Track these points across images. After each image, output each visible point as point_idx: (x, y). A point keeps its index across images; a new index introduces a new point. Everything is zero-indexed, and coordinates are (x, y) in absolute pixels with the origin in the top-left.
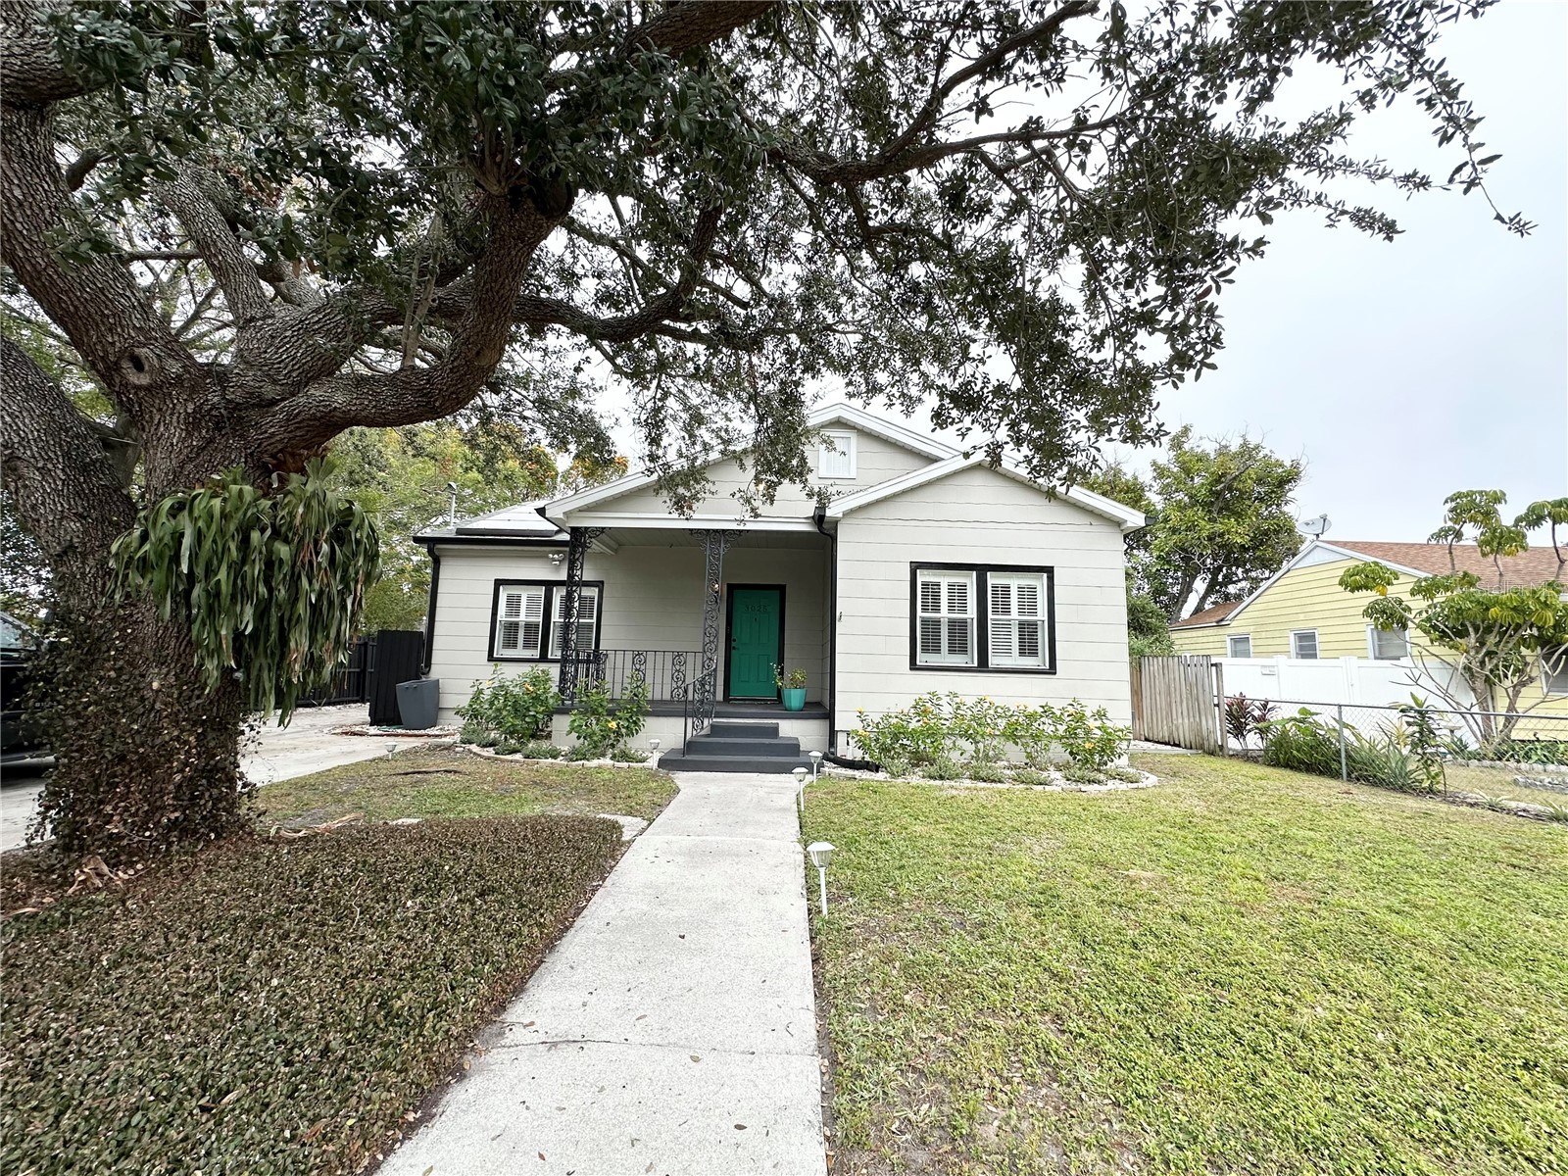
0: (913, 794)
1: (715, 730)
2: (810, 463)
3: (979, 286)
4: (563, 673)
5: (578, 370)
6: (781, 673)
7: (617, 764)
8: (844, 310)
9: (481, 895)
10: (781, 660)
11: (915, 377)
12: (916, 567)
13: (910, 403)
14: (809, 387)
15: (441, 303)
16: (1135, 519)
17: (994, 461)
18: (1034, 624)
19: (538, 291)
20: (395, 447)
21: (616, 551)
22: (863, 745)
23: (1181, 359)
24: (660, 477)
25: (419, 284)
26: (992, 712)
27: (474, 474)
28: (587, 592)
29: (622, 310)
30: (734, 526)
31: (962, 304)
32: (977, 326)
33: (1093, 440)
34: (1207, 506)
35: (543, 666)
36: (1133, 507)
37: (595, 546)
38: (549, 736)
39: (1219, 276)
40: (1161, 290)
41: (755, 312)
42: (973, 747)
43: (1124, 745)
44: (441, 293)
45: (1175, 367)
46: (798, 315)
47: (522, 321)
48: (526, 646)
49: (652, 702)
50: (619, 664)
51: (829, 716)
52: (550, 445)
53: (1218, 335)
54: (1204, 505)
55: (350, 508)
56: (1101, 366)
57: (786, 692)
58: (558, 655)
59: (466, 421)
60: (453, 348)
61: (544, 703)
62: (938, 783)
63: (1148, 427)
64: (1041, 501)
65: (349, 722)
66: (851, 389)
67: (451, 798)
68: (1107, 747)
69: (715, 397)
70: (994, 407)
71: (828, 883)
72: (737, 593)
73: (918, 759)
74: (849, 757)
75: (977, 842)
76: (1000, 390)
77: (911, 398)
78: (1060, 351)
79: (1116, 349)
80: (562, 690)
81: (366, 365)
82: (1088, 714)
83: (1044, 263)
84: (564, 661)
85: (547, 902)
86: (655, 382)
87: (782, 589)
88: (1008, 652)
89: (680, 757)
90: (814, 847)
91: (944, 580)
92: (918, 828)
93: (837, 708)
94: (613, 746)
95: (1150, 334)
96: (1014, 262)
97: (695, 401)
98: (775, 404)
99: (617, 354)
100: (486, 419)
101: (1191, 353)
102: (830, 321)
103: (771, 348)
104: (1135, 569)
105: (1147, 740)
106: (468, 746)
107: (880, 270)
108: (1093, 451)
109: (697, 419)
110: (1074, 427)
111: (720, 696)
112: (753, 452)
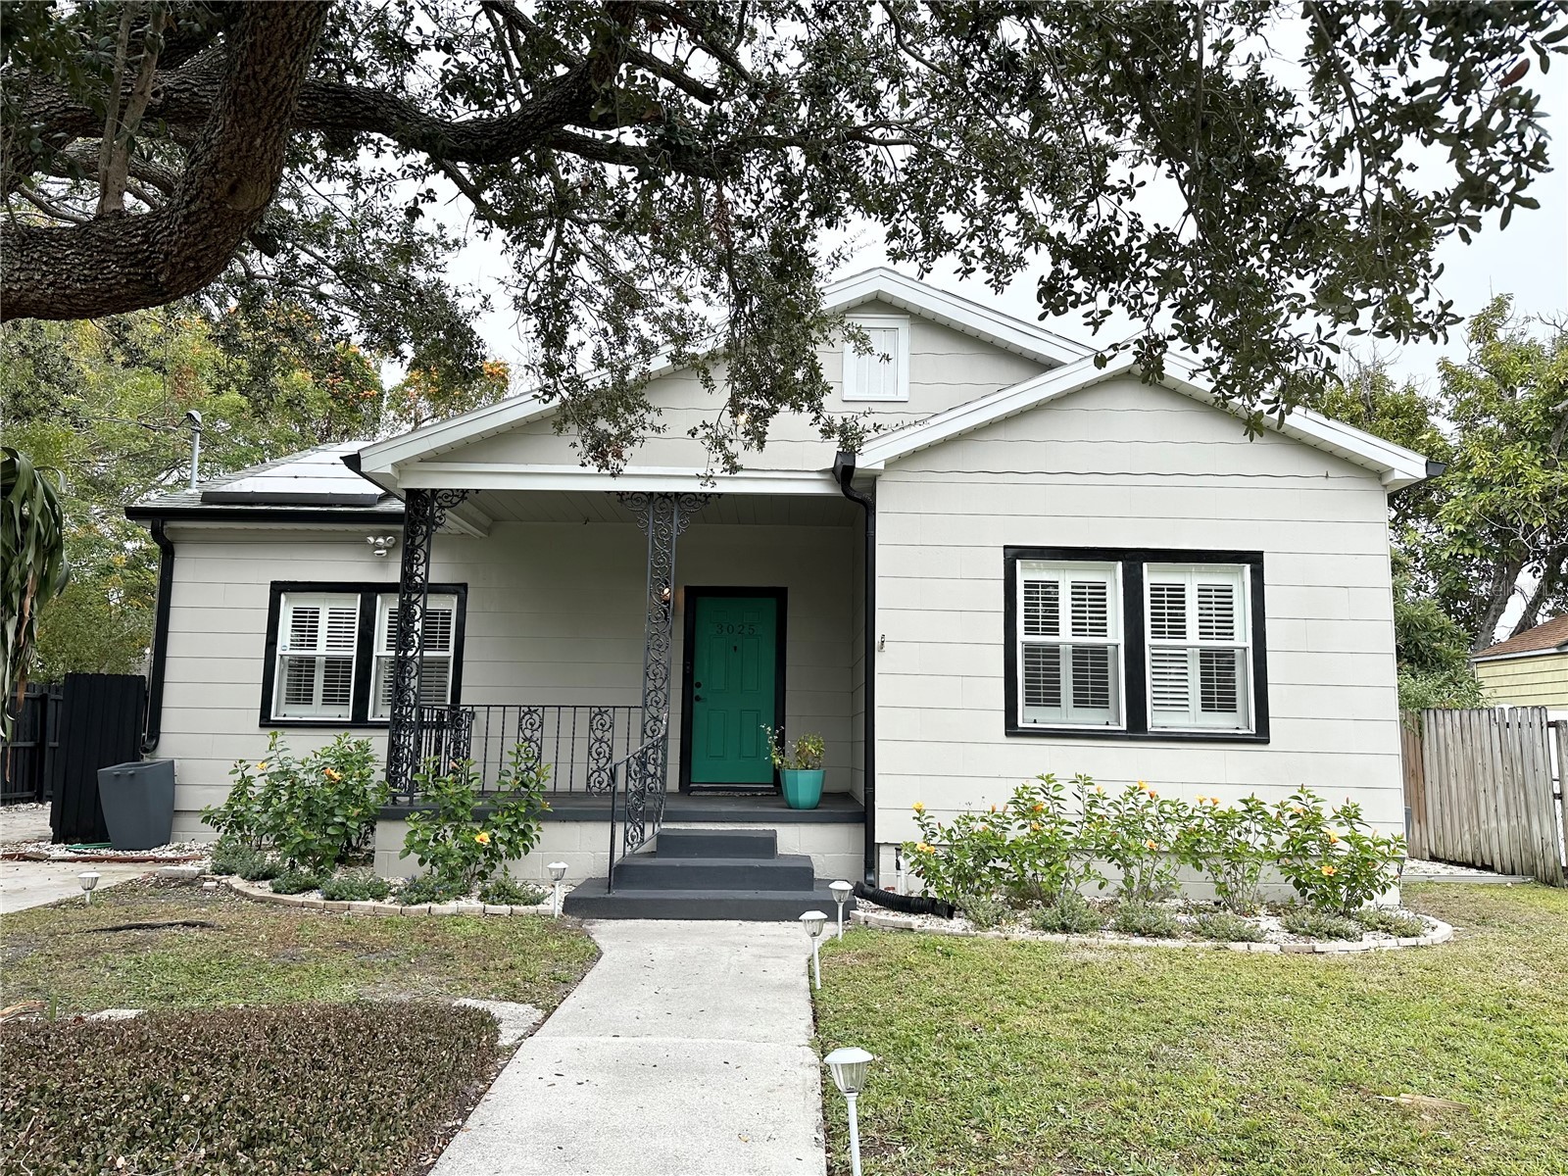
0: (1014, 959)
1: (665, 843)
2: (827, 375)
3: (1120, 58)
4: (394, 748)
5: (413, 213)
6: (781, 742)
7: (491, 908)
8: (884, 102)
9: (248, 1145)
10: (780, 720)
11: (1010, 221)
12: (1014, 554)
13: (1001, 267)
14: (824, 242)
15: (168, 98)
16: (1409, 466)
17: (1148, 368)
18: (1228, 653)
19: (341, 74)
20: (91, 348)
21: (488, 531)
22: (924, 870)
23: (1477, 191)
24: (564, 401)
25: (128, 65)
26: (1153, 811)
27: (233, 396)
28: (436, 603)
29: (491, 106)
30: (694, 487)
31: (1093, 90)
32: (1117, 129)
33: (1327, 330)
34: (1539, 438)
35: (357, 736)
36: (1406, 445)
37: (452, 521)
38: (369, 859)
39: (1548, 39)
40: (1440, 68)
41: (726, 107)
42: (1121, 874)
43: (1392, 869)
44: (169, 80)
45: (1465, 204)
46: (803, 111)
47: (315, 128)
48: (329, 699)
49: (553, 795)
50: (495, 729)
51: (863, 815)
52: (367, 345)
53: (1539, 151)
54: (1535, 437)
55: (12, 462)
56: (1340, 200)
57: (788, 776)
58: (385, 714)
59: (219, 304)
60: (189, 178)
61: (360, 800)
62: (1060, 938)
63: (1424, 307)
64: (1236, 435)
65: (17, 837)
66: (895, 244)
67: (196, 973)
68: (1361, 874)
69: (659, 260)
70: (1151, 272)
71: (863, 1121)
72: (705, 605)
73: (1023, 895)
74: (901, 891)
75: (1129, 1045)
76: (1162, 243)
77: (1003, 257)
78: (1267, 175)
79: (1366, 171)
80: (392, 778)
81: (40, 205)
82: (1327, 813)
83: (1239, 17)
84: (396, 726)
85: (364, 1158)
86: (551, 234)
87: (779, 595)
88: (1182, 704)
89: (602, 893)
90: (840, 1056)
91: (1066, 578)
92: (1024, 1020)
93: (877, 804)
94: (483, 876)
95: (1427, 143)
96: (1184, 15)
97: (625, 266)
98: (765, 271)
99: (483, 184)
100: (251, 302)
101: (1493, 179)
102: (859, 121)
103: (754, 172)
104: (1413, 554)
105: (1434, 858)
106: (224, 879)
107: (945, 31)
108: (1327, 351)
109: (627, 298)
110: (1293, 308)
111: (673, 783)
112: (727, 356)
